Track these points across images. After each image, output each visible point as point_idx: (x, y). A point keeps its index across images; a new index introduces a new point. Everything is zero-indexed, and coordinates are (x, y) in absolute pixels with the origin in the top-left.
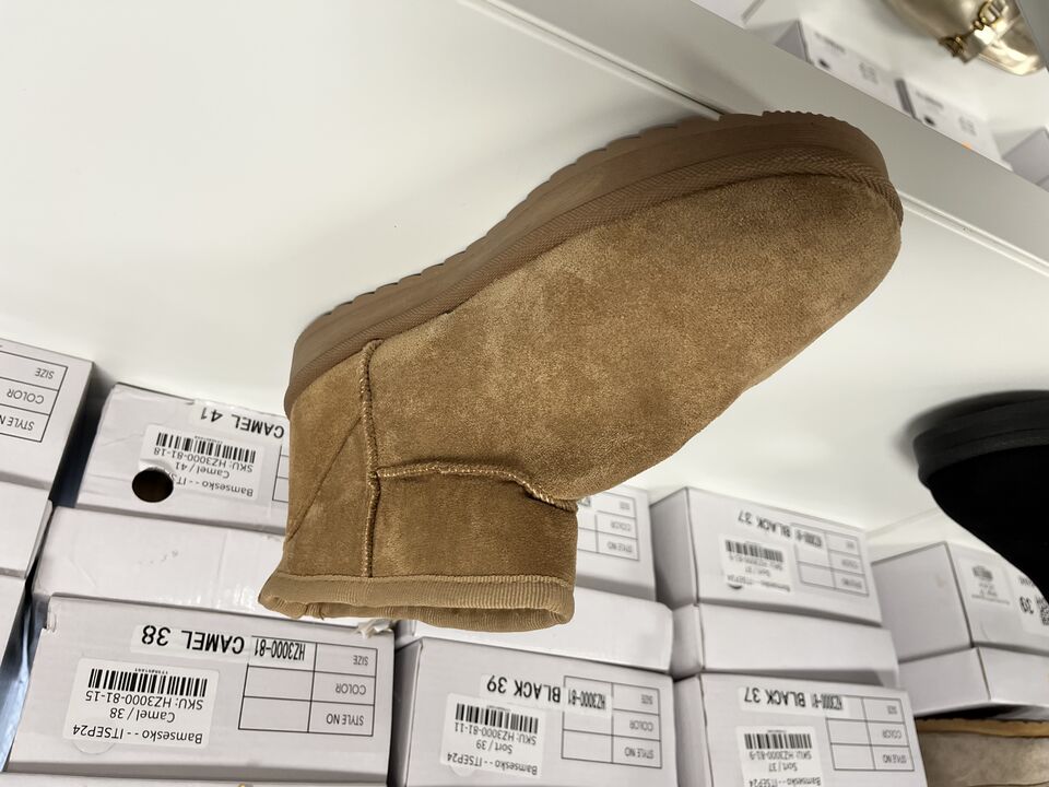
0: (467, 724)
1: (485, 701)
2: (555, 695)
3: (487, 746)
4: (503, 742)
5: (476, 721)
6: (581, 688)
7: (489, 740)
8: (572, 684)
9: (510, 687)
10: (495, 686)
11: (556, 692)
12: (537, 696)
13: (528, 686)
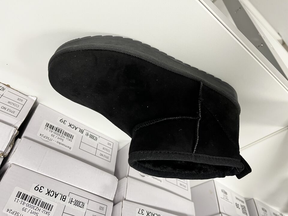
0: (21, 200)
1: (32, 193)
2: (63, 198)
3: (27, 211)
4: (35, 211)
5: (25, 200)
6: (75, 198)
7: (29, 209)
8: (72, 196)
9: (45, 191)
10: (38, 189)
11: (64, 197)
12: (55, 197)
13: (53, 192)
